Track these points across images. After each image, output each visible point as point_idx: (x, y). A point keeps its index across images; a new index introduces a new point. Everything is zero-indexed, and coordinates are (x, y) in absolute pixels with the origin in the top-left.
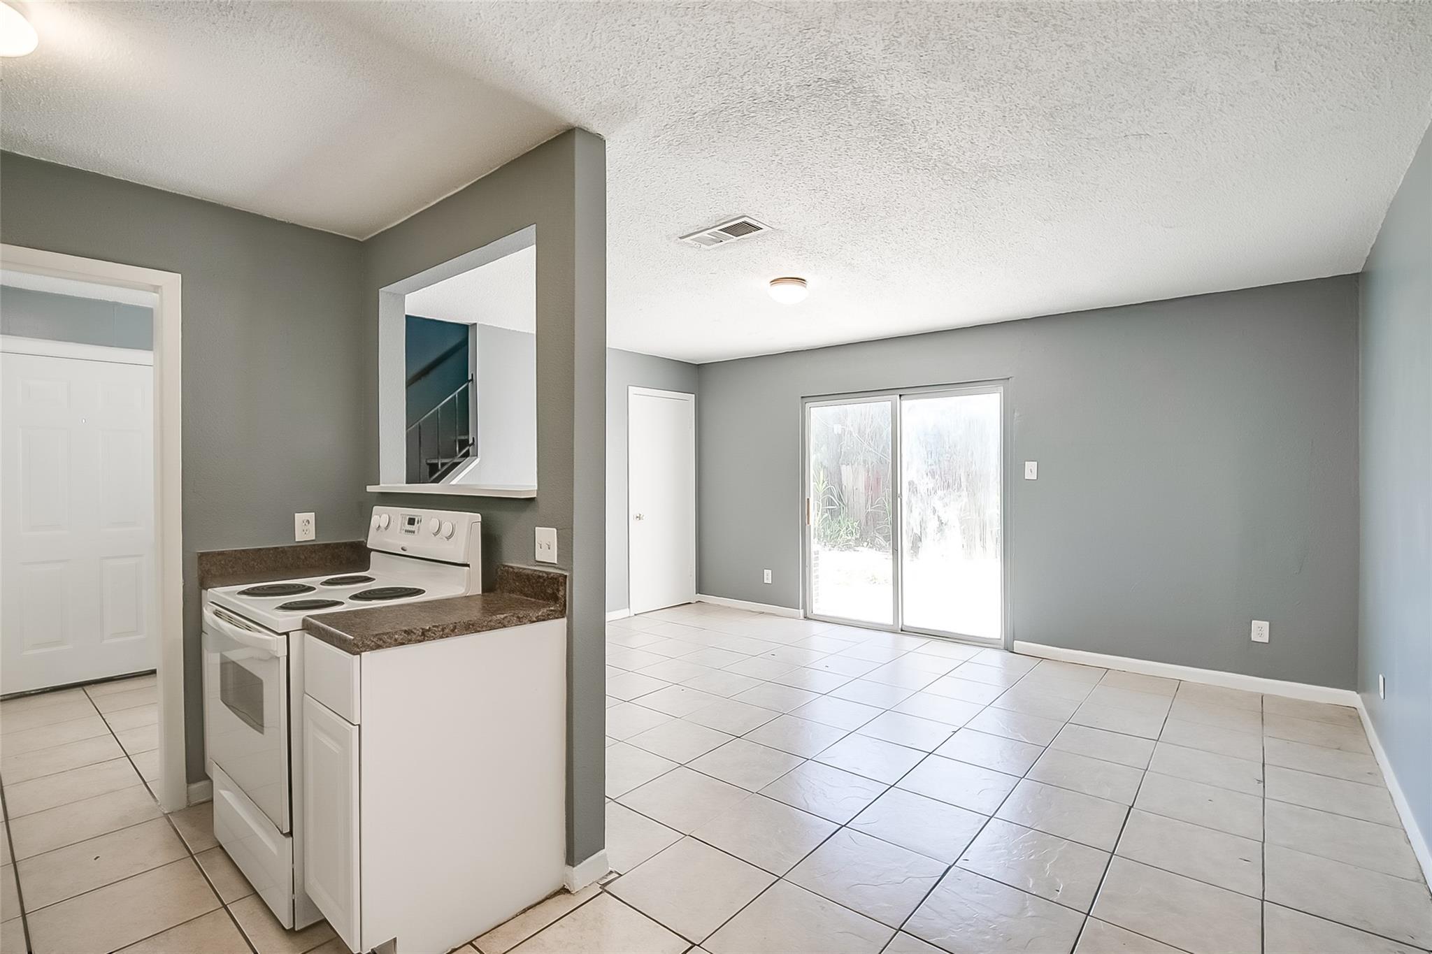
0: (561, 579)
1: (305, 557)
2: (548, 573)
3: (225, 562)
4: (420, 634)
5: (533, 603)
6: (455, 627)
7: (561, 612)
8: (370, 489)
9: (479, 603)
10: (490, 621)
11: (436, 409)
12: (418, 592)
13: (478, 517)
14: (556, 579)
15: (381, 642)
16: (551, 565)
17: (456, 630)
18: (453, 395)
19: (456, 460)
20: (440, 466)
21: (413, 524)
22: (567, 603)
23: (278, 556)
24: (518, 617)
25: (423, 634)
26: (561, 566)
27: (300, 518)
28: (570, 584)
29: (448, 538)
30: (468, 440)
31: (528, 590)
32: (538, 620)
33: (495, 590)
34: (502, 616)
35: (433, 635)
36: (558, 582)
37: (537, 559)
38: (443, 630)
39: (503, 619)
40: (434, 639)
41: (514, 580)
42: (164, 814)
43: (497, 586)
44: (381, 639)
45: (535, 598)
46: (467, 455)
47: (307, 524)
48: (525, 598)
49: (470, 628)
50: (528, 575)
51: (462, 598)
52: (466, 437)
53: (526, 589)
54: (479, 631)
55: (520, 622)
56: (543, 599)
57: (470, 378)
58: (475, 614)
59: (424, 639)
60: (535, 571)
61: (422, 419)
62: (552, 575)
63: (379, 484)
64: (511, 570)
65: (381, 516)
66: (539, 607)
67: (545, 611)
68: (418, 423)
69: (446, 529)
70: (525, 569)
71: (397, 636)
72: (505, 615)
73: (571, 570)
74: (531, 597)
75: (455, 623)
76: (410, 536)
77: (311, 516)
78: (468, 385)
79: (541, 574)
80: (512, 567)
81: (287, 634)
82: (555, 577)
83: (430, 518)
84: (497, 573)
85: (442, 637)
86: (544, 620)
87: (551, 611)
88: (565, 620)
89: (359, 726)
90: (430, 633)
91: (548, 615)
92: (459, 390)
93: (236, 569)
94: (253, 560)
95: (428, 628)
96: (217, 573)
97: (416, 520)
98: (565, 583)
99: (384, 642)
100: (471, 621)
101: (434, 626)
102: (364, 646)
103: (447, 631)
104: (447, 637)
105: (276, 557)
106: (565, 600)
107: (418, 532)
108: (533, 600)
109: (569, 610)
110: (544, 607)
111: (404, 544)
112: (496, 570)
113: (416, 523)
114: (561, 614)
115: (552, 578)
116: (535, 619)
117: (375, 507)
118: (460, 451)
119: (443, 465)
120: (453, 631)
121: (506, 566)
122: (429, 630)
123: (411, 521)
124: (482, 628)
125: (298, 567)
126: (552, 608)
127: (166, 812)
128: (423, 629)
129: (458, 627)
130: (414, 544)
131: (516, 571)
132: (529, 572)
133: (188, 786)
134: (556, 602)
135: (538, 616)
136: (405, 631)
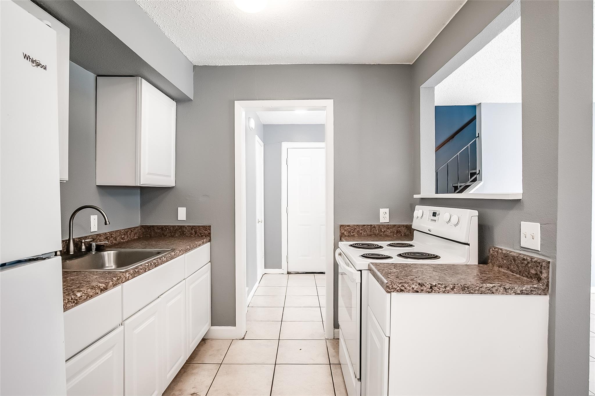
0: (544, 264)
1: (384, 231)
2: (532, 258)
3: (350, 230)
4: (429, 287)
5: (517, 278)
6: (454, 287)
7: (544, 290)
8: (415, 196)
9: (476, 272)
10: (481, 287)
11: (457, 154)
12: (436, 257)
13: (476, 213)
14: (539, 263)
15: (404, 288)
16: (536, 251)
17: (455, 289)
18: (467, 146)
19: (468, 184)
20: (459, 187)
21: (435, 216)
22: (550, 284)
23: (372, 229)
24: (504, 288)
25: (431, 288)
26: (543, 253)
27: (382, 211)
28: (553, 269)
29: (456, 225)
30: (476, 173)
31: (514, 268)
32: (522, 293)
33: (488, 264)
34: (491, 285)
35: (438, 289)
36: (542, 266)
37: (521, 246)
38: (445, 287)
39: (492, 287)
40: (439, 293)
41: (502, 258)
42: (325, 339)
43: (489, 261)
44: (403, 286)
45: (520, 275)
46: (475, 180)
47: (385, 214)
48: (512, 273)
49: (465, 289)
50: (513, 257)
51: (463, 266)
52: (475, 171)
53: (512, 267)
54: (472, 293)
55: (506, 292)
56: (527, 277)
57: (477, 136)
58: (472, 280)
59: (432, 291)
60: (520, 254)
61: (449, 161)
62: (536, 259)
63: (420, 194)
64: (500, 251)
65: (419, 211)
66: (523, 284)
67: (529, 287)
68: (447, 163)
69: (454, 220)
70: (511, 252)
71: (413, 286)
72: (494, 285)
73: (555, 258)
74: (516, 274)
75: (454, 284)
76: (433, 223)
77: (387, 210)
78: (476, 140)
79: (525, 257)
80: (501, 249)
81: (361, 271)
82: (538, 261)
83: (444, 212)
84: (489, 252)
85: (444, 292)
86: (527, 294)
87: (535, 288)
88: (547, 297)
89: (389, 337)
90: (436, 288)
91: (532, 291)
92: (470, 143)
93: (354, 234)
94: (361, 230)
95: (434, 284)
96: (347, 235)
97: (437, 214)
98: (548, 268)
99: (405, 288)
100: (466, 284)
101: (439, 284)
102: (393, 289)
103: (448, 288)
104: (448, 293)
105: (371, 229)
106: (548, 282)
107: (438, 221)
108: (518, 276)
109: (552, 289)
110: (527, 283)
111: (430, 227)
112: (489, 250)
113: (437, 215)
114: (545, 292)
115: (535, 262)
116: (519, 292)
117: (416, 206)
118: (471, 178)
119: (460, 186)
120: (452, 289)
121: (497, 248)
122: (435, 286)
123: (434, 214)
124: (475, 291)
125: (381, 235)
126: (536, 286)
127: (326, 338)
128: (431, 284)
129: (456, 287)
130: (436, 228)
131: (504, 252)
132: (515, 254)
133: (334, 329)
134: (539, 281)
135: (522, 290)
136: (419, 284)
